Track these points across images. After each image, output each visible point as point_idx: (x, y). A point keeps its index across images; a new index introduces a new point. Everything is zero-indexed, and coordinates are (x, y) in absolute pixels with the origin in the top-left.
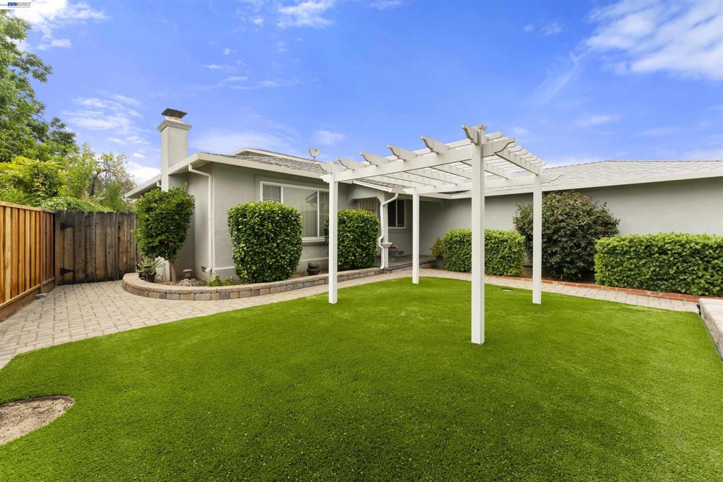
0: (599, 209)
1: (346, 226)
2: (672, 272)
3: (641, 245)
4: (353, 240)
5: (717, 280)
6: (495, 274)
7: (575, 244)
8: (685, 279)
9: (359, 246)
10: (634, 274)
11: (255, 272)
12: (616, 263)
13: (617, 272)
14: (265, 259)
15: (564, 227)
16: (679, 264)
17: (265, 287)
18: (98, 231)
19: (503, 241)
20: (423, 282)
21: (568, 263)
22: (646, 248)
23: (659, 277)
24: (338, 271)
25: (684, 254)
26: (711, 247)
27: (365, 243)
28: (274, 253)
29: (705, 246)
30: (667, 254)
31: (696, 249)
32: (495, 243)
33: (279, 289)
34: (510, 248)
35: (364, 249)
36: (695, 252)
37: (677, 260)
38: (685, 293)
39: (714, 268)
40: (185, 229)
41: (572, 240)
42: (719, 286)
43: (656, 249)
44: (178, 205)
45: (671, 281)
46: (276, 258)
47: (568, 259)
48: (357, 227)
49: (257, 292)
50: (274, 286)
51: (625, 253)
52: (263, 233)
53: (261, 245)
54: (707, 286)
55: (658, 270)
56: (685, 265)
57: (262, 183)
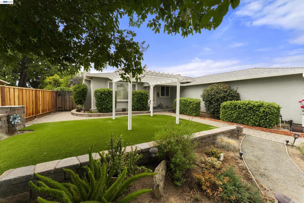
0: (235, 90)
1: (135, 96)
2: (242, 116)
3: (233, 105)
4: (137, 101)
5: (258, 120)
6: (189, 115)
7: (218, 104)
8: (246, 119)
9: (139, 103)
10: (231, 117)
11: (100, 110)
12: (225, 112)
13: (226, 115)
14: (103, 106)
15: (214, 98)
16: (245, 113)
17: (103, 114)
18: (68, 97)
19: (191, 102)
20: (154, 116)
21: (216, 112)
22: (235, 106)
23: (239, 118)
24: (132, 111)
25: (246, 109)
26: (256, 106)
27: (142, 102)
28: (106, 104)
29: (254, 106)
30: (241, 109)
31: (251, 107)
32: (189, 103)
33: (107, 115)
34: (193, 105)
35: (141, 104)
36: (250, 108)
37: (244, 111)
38: (247, 125)
39: (257, 115)
40: (85, 97)
41: (217, 103)
42: (258, 122)
43: (238, 107)
44: (82, 89)
45: (242, 120)
46: (106, 105)
47: (216, 110)
48: (138, 96)
49: (100, 116)
50: (106, 114)
51: (228, 108)
52: (101, 98)
53: (101, 102)
54: (254, 122)
55: (238, 115)
56: (247, 113)
57: (109, 82)
